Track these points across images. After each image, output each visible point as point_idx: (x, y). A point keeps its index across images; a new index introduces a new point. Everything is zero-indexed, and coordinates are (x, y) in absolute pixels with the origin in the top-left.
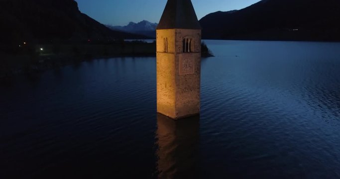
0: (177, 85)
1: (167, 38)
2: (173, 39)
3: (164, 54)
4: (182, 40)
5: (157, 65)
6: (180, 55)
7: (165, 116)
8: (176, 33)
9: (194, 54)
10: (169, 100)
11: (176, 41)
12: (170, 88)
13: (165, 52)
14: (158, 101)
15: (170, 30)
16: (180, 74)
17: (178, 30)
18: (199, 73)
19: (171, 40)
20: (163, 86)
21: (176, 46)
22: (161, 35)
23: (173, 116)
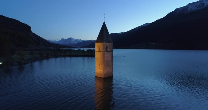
0: (105, 64)
1: (100, 46)
4: (106, 46)
6: (105, 52)
7: (99, 77)
8: (104, 44)
9: (110, 52)
10: (101, 71)
11: (104, 47)
12: (101, 66)
13: (99, 51)
15: (101, 43)
16: (105, 60)
17: (105, 43)
18: (112, 60)
19: (102, 47)
20: (98, 65)
21: (104, 49)
22: (97, 45)
23: (103, 76)
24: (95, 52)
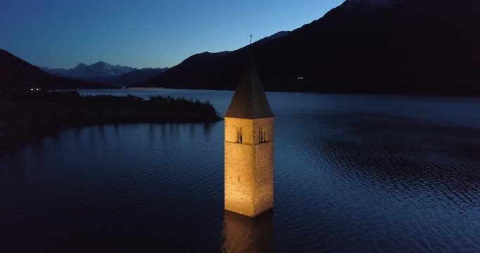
0: (255, 179)
1: (241, 128)
2: (250, 130)
3: (237, 144)
4: (258, 130)
5: (226, 156)
6: (257, 146)
7: (238, 214)
8: (254, 124)
9: (267, 144)
10: (244, 196)
11: (254, 132)
12: (245, 183)
13: (238, 142)
14: (226, 198)
15: (245, 120)
16: (257, 167)
17: (256, 120)
19: (247, 131)
20: (235, 180)
21: (254, 137)
22: (232, 124)
23: (250, 212)
24: (226, 144)
